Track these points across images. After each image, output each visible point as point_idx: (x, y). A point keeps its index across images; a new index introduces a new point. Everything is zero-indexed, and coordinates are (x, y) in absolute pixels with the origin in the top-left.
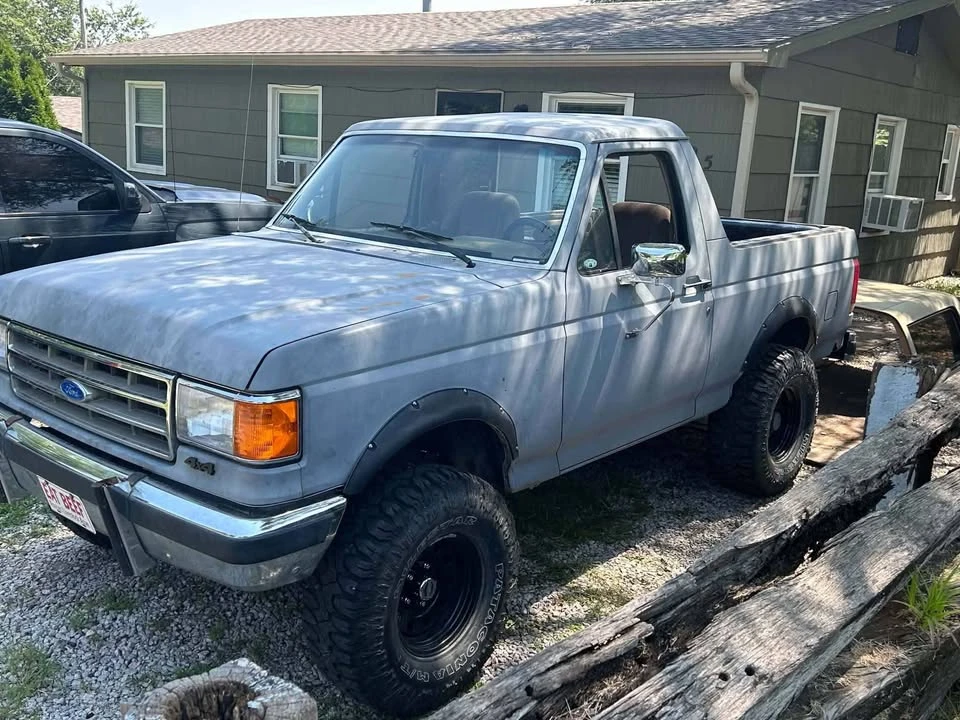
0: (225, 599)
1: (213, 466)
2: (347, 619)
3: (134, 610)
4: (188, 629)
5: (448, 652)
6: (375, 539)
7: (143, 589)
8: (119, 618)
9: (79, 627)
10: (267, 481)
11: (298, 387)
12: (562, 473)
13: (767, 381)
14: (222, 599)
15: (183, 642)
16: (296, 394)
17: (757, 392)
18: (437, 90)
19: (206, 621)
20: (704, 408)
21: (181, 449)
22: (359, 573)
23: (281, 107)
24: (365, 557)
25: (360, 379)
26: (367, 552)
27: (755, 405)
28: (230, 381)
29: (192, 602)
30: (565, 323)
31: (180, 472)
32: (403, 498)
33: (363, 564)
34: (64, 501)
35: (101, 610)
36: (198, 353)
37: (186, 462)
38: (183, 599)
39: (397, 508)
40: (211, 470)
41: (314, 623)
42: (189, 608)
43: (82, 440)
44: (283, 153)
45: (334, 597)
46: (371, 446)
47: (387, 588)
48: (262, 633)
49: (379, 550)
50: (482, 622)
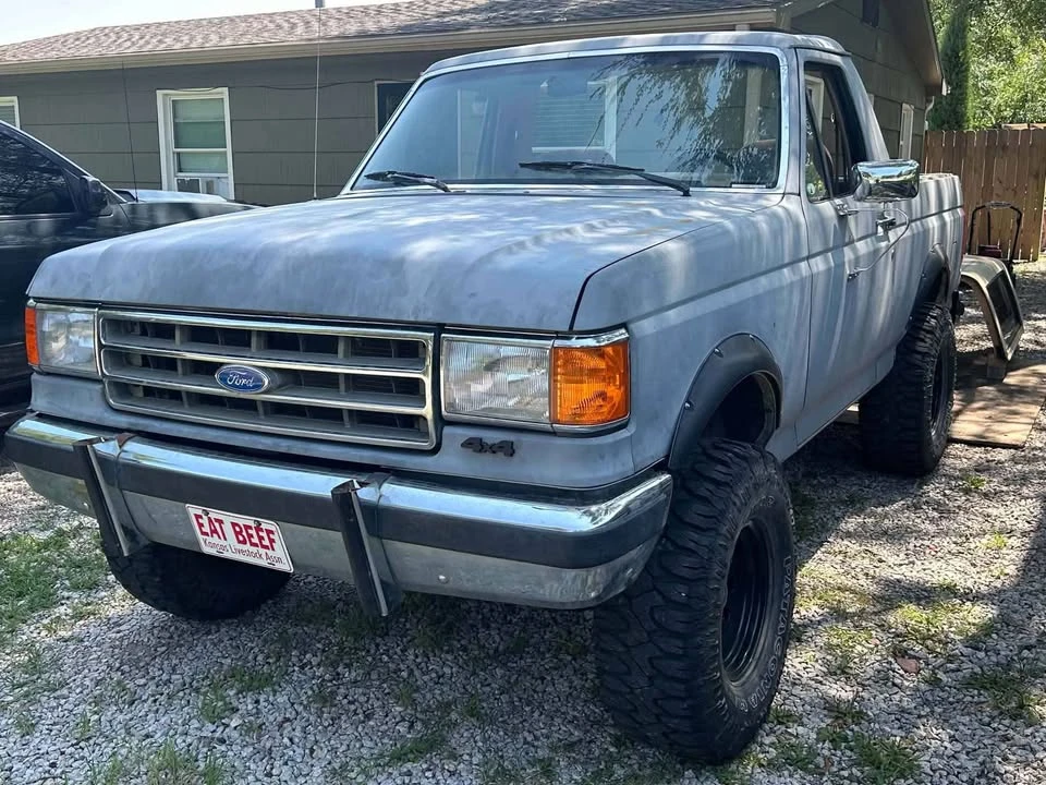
0: (390, 658)
1: (512, 443)
2: (678, 635)
3: (276, 687)
4: (363, 699)
5: (751, 674)
6: (697, 528)
7: (271, 661)
8: (262, 700)
9: (215, 717)
10: (600, 453)
11: (624, 325)
12: (800, 447)
13: (927, 340)
14: (385, 658)
15: (368, 717)
16: (621, 335)
17: (919, 353)
18: (376, 83)
19: (380, 687)
20: (882, 371)
21: (447, 430)
22: (685, 573)
23: (175, 117)
24: (692, 552)
25: (673, 316)
26: (692, 545)
27: (920, 367)
28: (540, 320)
29: (348, 666)
30: (808, 258)
31: (451, 461)
32: (715, 475)
33: (688, 561)
34: (237, 534)
35: (232, 693)
36: (473, 295)
37: (462, 445)
38: (334, 665)
39: (711, 487)
40: (508, 449)
41: (621, 649)
42: (349, 676)
43: (260, 447)
44: (180, 171)
45: (652, 609)
46: (687, 405)
47: (718, 589)
48: (463, 690)
49: (705, 541)
50: (775, 632)
